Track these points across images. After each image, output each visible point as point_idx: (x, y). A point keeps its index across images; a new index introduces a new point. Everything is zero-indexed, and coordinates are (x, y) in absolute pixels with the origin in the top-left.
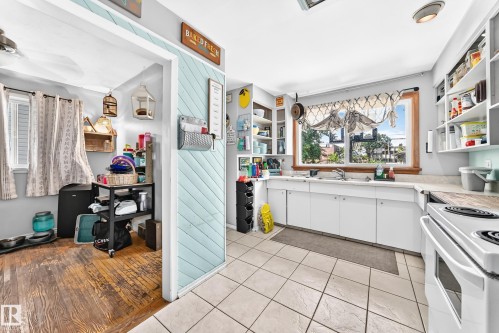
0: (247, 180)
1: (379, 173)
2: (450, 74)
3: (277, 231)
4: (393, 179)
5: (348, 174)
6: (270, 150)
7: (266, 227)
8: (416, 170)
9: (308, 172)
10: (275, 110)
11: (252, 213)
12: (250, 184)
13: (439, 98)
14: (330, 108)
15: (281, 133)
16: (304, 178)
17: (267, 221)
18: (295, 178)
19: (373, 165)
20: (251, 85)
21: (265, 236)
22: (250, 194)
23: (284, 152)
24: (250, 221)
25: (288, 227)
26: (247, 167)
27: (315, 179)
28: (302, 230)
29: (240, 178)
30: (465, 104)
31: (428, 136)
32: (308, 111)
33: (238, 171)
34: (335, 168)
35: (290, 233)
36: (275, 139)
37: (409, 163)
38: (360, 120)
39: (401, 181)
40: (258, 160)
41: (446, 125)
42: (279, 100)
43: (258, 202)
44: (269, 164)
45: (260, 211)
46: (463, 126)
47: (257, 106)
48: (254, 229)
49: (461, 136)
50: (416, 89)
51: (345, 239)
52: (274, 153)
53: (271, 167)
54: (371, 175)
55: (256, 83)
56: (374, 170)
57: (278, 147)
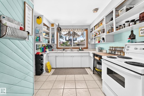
0: (40, 54)
1: (80, 49)
2: (94, 27)
3: (53, 71)
4: (83, 50)
5: (73, 49)
6: (49, 42)
7: (49, 71)
8: (87, 48)
9: (63, 49)
10: (51, 28)
11: (43, 66)
12: (42, 55)
13: (91, 32)
14: (68, 30)
15: (53, 36)
16: (61, 51)
17: (49, 68)
18: (58, 51)
19: (79, 47)
20: (43, 16)
21: (49, 74)
22: (42, 59)
23: (54, 43)
24: (42, 70)
25: (56, 68)
26: (40, 48)
27: (64, 51)
28: (61, 68)
29: (37, 53)
30: (98, 33)
31: (89, 40)
32: (62, 30)
33: (36, 50)
34: (70, 48)
35: (57, 70)
36: (50, 38)
37: (86, 46)
38: (76, 35)
39: (85, 51)
40: (44, 46)
41: (94, 38)
42: (52, 25)
43: (45, 62)
44: (48, 47)
45: (46, 65)
46: (97, 38)
47: (45, 25)
48: (44, 73)
49: (96, 40)
50: (87, 29)
51: (74, 68)
52: (50, 43)
53: (49, 48)
54: (78, 49)
55: (44, 16)
56: (79, 48)
57: (52, 41)
